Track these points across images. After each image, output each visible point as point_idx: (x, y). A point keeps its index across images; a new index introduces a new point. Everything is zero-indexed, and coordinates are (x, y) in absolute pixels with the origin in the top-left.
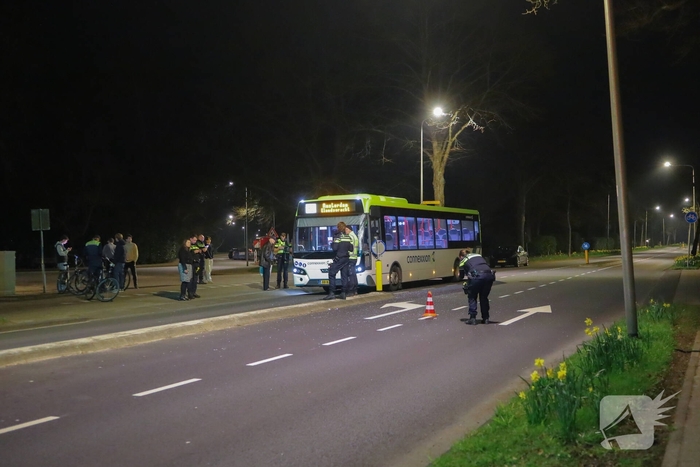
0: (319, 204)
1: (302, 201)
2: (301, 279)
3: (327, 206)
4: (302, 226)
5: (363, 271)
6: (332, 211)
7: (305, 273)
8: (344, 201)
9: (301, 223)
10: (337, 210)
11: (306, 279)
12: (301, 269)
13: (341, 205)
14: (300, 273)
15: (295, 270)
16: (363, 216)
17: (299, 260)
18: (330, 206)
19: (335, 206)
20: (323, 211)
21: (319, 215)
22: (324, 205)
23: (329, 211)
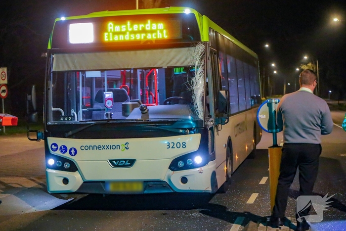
0: (100, 24)
1: (63, 19)
2: (66, 181)
3: (118, 28)
4: (62, 68)
5: (205, 164)
6: (128, 38)
7: (73, 168)
8: (156, 18)
9: (58, 64)
10: (140, 37)
11: (76, 181)
12: (64, 160)
13: (149, 25)
14: (62, 168)
15: (51, 162)
16: (200, 48)
17: (61, 141)
18: (123, 28)
19: (136, 27)
20: (107, 38)
21: (100, 47)
22: (110, 25)
23: (121, 38)
